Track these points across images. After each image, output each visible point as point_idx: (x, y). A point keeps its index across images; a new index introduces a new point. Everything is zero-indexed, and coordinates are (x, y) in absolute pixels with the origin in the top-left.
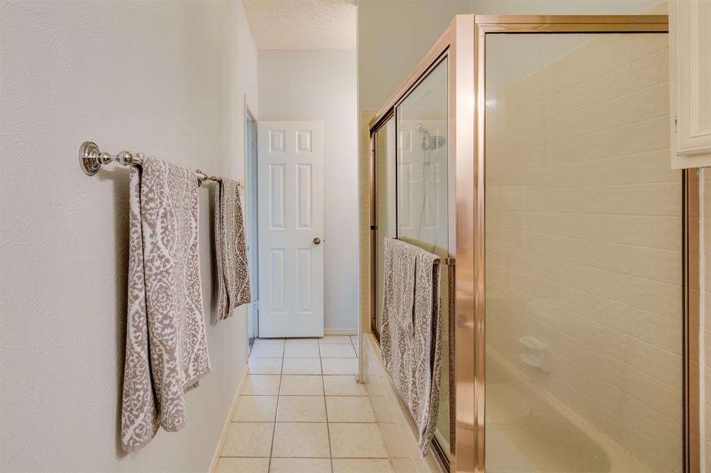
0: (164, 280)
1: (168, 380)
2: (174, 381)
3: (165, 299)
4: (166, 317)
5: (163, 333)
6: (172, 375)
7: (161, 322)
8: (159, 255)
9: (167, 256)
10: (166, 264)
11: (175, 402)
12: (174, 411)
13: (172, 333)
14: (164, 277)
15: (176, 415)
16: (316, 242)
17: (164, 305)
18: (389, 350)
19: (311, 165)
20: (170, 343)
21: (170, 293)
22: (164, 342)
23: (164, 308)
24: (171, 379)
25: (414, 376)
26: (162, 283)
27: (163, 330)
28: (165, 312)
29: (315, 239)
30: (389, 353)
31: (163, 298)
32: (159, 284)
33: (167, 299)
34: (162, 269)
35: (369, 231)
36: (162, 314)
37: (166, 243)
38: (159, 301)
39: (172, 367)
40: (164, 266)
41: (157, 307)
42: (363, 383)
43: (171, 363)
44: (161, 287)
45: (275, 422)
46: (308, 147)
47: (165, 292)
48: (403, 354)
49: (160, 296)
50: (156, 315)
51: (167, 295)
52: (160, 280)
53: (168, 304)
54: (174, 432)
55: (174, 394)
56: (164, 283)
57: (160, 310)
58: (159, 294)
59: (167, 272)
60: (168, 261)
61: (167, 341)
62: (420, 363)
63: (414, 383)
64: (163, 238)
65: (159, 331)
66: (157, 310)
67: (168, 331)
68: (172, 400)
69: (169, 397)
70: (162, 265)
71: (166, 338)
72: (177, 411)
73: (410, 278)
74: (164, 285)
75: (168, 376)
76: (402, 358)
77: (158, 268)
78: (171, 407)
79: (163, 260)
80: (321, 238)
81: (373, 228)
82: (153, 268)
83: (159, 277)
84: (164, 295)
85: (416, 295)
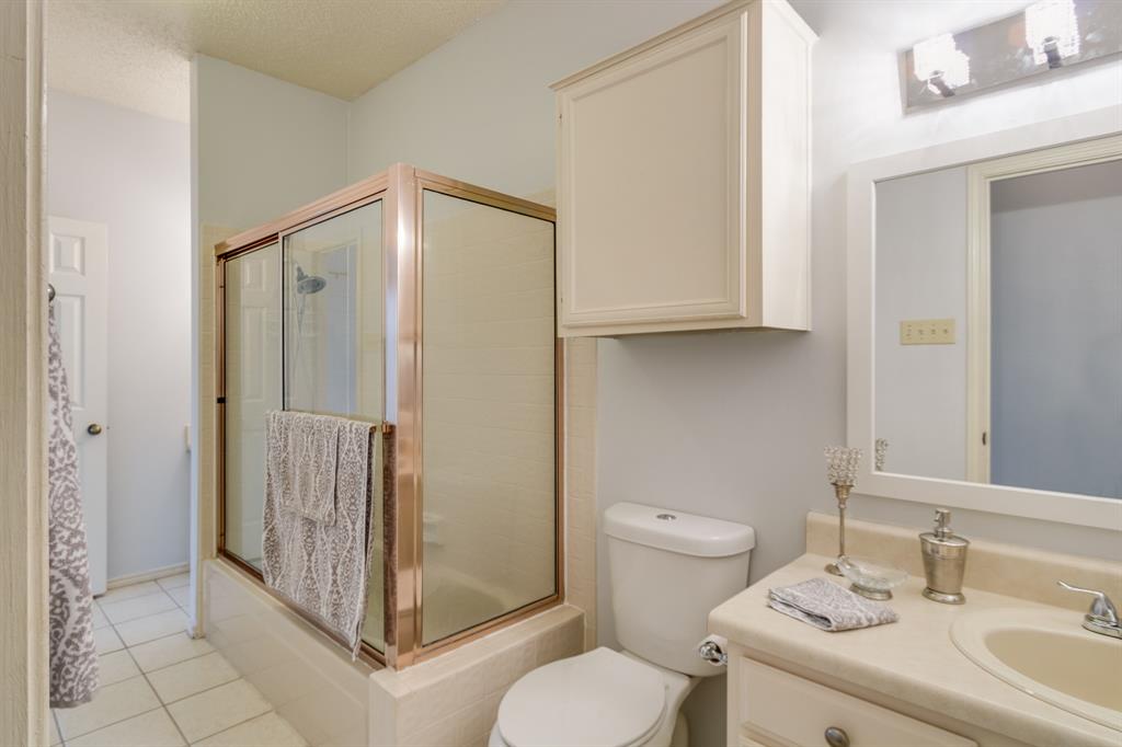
0: (70, 477)
1: (79, 627)
2: (88, 626)
3: (72, 507)
4: (75, 533)
5: (71, 558)
6: (86, 617)
7: (68, 542)
8: (61, 441)
9: (72, 443)
10: (71, 453)
11: (91, 657)
12: (89, 670)
13: (84, 556)
14: (70, 473)
15: (92, 676)
16: (92, 431)
17: (71, 515)
18: (277, 562)
19: (82, 298)
20: (82, 571)
21: (78, 497)
22: (72, 571)
23: (72, 520)
24: (84, 625)
25: (334, 573)
26: (67, 483)
27: (70, 553)
28: (73, 526)
29: (90, 427)
30: (277, 565)
31: (70, 504)
32: (64, 484)
33: (77, 505)
34: (66, 461)
35: (214, 406)
36: (69, 529)
37: (68, 421)
38: (65, 511)
39: (86, 606)
40: (69, 457)
41: (61, 520)
42: (203, 637)
43: (84, 600)
44: (67, 488)
45: (63, 742)
46: (77, 266)
47: (72, 496)
48: (310, 555)
49: (66, 502)
50: (60, 532)
51: (76, 500)
52: (66, 478)
53: (76, 514)
54: (87, 704)
55: (88, 645)
56: (71, 482)
57: (67, 524)
58: (65, 498)
59: (73, 465)
60: (72, 448)
61: (77, 568)
62: (345, 553)
63: (335, 581)
64: (65, 415)
65: (63, 556)
66: (62, 525)
67: (77, 554)
68: (86, 654)
69: (81, 652)
70: (66, 456)
71: (77, 564)
72: (94, 670)
73: (328, 456)
74: (71, 485)
75: (79, 621)
76: (309, 560)
77: (61, 460)
78: (83, 667)
79: (67, 448)
80: (101, 423)
81: (222, 401)
82: (56, 460)
83: (63, 474)
84: (71, 500)
85: (339, 474)
